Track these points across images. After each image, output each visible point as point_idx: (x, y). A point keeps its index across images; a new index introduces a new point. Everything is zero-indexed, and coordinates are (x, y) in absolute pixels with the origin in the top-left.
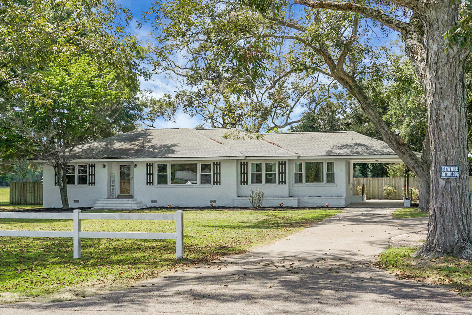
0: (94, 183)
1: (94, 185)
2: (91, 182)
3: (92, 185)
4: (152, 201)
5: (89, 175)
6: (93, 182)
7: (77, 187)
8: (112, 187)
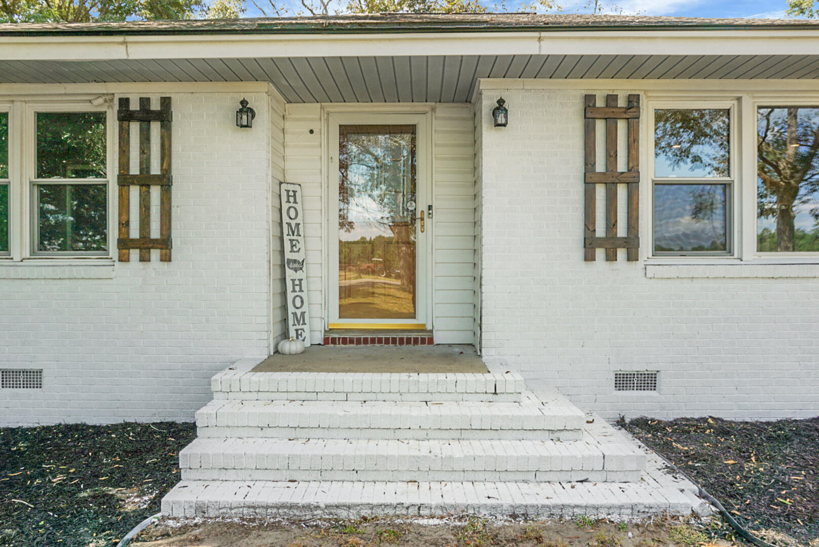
0: (165, 243)
1: (166, 258)
2: (135, 233)
3: (144, 259)
4: (623, 381)
5: (125, 180)
6: (155, 233)
7: (22, 272)
8: (290, 273)
